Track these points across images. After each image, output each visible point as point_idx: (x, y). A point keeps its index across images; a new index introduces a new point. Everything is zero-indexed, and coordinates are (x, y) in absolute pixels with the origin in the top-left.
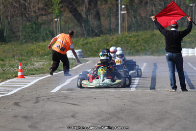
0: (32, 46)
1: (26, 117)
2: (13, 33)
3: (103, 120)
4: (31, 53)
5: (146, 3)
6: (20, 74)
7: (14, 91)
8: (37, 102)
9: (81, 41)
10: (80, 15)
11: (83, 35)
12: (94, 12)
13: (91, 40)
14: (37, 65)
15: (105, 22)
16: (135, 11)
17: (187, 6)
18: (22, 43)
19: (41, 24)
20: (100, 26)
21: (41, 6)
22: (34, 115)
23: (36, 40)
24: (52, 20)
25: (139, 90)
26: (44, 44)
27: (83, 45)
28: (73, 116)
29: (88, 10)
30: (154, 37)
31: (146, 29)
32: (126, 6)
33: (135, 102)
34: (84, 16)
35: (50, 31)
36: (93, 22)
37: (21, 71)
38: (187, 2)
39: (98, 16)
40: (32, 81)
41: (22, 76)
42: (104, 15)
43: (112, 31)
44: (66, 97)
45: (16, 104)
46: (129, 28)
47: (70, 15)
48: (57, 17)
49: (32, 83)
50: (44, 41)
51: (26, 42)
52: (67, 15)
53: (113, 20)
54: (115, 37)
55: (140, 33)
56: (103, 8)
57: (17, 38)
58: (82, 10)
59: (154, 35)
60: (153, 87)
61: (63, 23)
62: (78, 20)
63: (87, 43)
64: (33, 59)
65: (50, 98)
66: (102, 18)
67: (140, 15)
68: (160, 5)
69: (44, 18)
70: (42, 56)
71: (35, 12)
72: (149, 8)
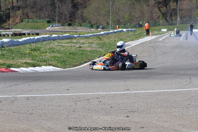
0: (154, 28)
1: (153, 47)
4: (154, 30)
8: (155, 43)
9: (167, 27)
11: (168, 25)
12: (171, 19)
13: (170, 26)
14: (156, 33)
15: (174, 22)
16: (182, 19)
21: (157, 17)
23: (155, 26)
25: (183, 40)
36: (171, 22)
37: (151, 34)
39: (172, 20)
40: (154, 37)
42: (174, 20)
43: (175, 24)
45: (150, 43)
46: (180, 24)
50: (158, 26)
52: (164, 20)
53: (176, 21)
54: (176, 26)
56: (174, 18)
58: (168, 18)
60: (187, 39)
61: (163, 22)
62: (167, 21)
64: (154, 31)
65: (159, 42)
69: (158, 20)
70: (157, 30)
71: (155, 19)
72: (186, 18)
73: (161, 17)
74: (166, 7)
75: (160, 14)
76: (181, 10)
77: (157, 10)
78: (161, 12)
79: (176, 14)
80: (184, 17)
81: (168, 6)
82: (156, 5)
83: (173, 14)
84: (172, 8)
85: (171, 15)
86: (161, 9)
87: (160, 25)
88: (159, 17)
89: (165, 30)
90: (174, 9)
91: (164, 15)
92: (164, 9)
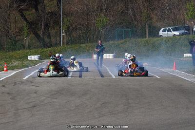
0: (12, 53)
1: (9, 93)
2: (2, 46)
3: (53, 95)
4: (11, 57)
5: (77, 29)
6: (5, 69)
7: (2, 79)
8: (15, 85)
9: (40, 50)
10: (39, 36)
11: (41, 47)
13: (45, 50)
14: (15, 64)
15: (53, 40)
16: (70, 34)
17: (99, 31)
18: (6, 52)
19: (17, 41)
20: (50, 42)
21: (17, 30)
22: (14, 92)
23: (14, 50)
24: (24, 38)
25: (73, 78)
26: (19, 52)
27: (41, 53)
28: (35, 93)
29: (44, 33)
30: (81, 48)
31: (76, 43)
32: (65, 31)
33: (70, 85)
34: (42, 36)
35: (22, 45)
36: (47, 40)
37: (6, 67)
38: (100, 28)
39: (49, 36)
41: (7, 70)
42: (53, 36)
43: (57, 44)
44: (31, 82)
45: (3, 86)
46: (67, 43)
47: (34, 36)
48: (26, 37)
49: (12, 74)
50: (19, 50)
51: (9, 51)
52: (32, 35)
53: (58, 38)
54: (59, 48)
55: (73, 46)
56: (52, 32)
57: (4, 49)
58: (41, 33)
59: (81, 47)
60: (80, 76)
61: (29, 40)
62: (38, 38)
63: (43, 52)
64: (13, 61)
65: (23, 83)
66: (52, 37)
67: (73, 36)
68: (84, 30)
69: (19, 37)
70: (18, 59)
71: (14, 34)
72: (78, 32)
73: (26, 31)
74: (37, 10)
75: (24, 24)
76: (66, 15)
77: (17, 15)
78: (26, 20)
79: (57, 23)
80: (75, 29)
81: (39, 7)
82: (15, 6)
83: (51, 24)
84: (48, 10)
85: (47, 26)
86: (24, 12)
87: (24, 47)
88: (21, 30)
89: (35, 58)
90: (52, 13)
91: (33, 26)
92: (31, 14)
